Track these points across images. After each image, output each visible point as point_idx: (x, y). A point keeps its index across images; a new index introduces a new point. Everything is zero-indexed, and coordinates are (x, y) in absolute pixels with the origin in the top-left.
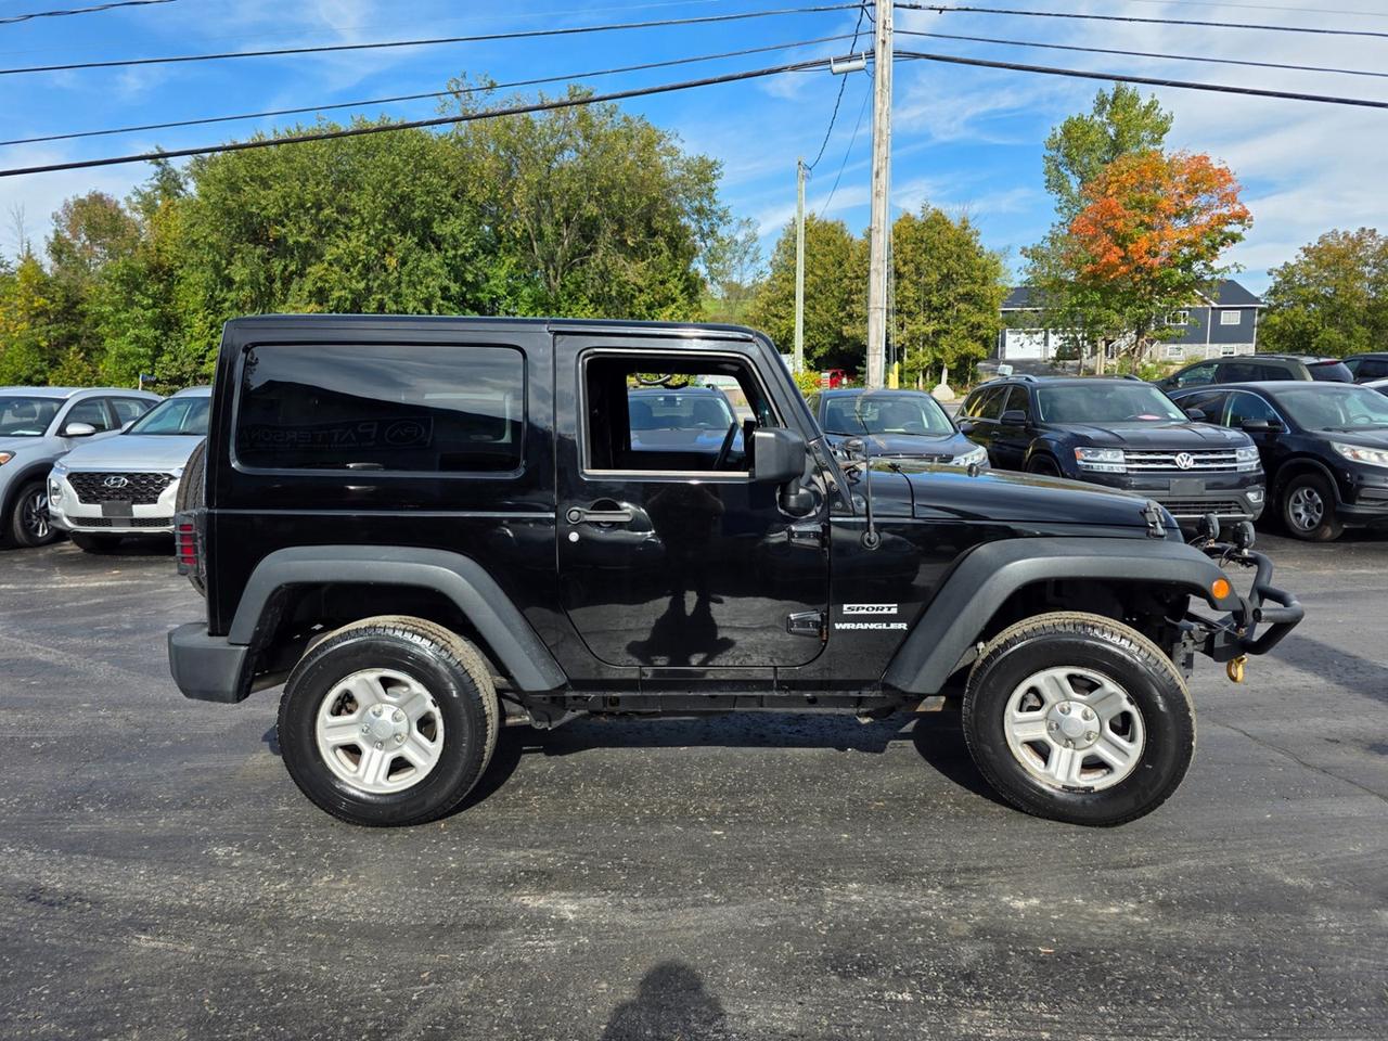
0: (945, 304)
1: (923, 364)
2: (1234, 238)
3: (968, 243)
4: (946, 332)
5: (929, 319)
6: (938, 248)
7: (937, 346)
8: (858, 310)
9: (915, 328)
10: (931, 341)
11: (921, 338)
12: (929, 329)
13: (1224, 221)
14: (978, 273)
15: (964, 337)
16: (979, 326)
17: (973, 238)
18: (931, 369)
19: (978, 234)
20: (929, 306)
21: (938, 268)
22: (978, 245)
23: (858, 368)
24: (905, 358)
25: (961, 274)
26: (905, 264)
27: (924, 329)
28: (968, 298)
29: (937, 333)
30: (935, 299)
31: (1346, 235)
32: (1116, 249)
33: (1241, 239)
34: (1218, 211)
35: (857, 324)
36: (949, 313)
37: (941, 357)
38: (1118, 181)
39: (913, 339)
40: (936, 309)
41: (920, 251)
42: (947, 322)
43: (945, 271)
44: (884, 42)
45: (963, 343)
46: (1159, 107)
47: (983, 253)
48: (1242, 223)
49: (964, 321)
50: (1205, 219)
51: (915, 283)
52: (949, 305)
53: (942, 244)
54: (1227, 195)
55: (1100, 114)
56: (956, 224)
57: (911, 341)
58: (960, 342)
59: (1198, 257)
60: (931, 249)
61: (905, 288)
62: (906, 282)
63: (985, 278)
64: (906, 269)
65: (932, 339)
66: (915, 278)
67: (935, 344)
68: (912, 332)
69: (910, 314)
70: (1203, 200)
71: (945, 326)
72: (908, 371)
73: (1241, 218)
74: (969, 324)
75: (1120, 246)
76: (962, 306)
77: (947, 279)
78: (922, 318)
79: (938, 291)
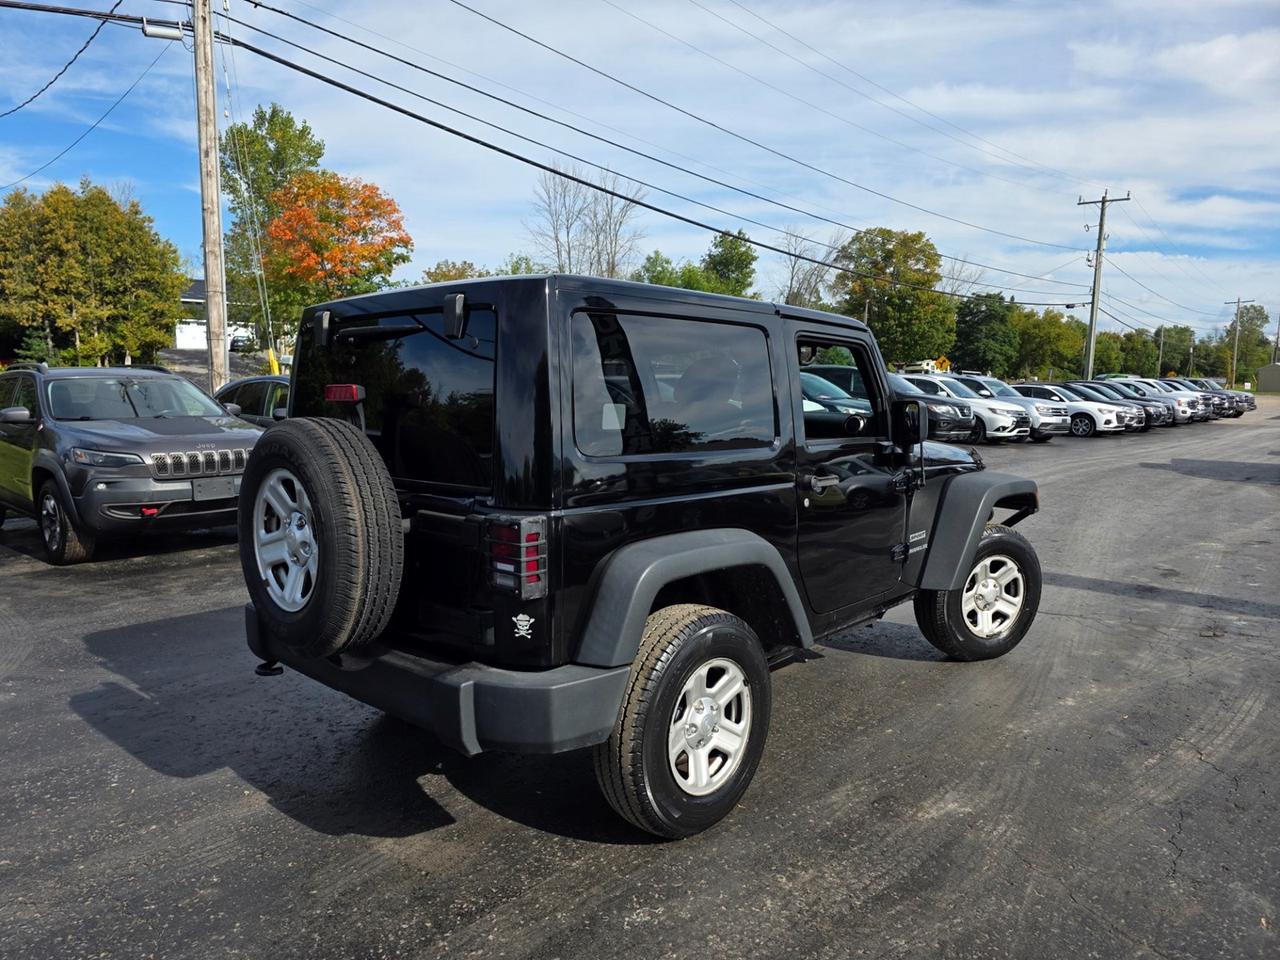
0: (121, 289)
1: (101, 350)
2: (404, 259)
3: (141, 229)
4: (125, 318)
5: (102, 302)
6: (107, 229)
7: (115, 331)
8: (12, 286)
9: (88, 311)
10: (109, 325)
11: (95, 323)
12: (106, 312)
13: (392, 242)
14: (156, 261)
15: (146, 325)
16: (162, 314)
17: (146, 224)
18: (110, 356)
19: (150, 221)
20: (101, 289)
21: (109, 250)
22: (152, 232)
23: (16, 351)
24: (78, 343)
25: (137, 260)
26: (68, 241)
27: (99, 313)
28: (146, 284)
29: (113, 319)
30: (108, 282)
31: (454, 264)
32: (314, 255)
33: (409, 260)
34: (389, 234)
35: (12, 302)
36: (127, 298)
37: (122, 343)
38: (305, 194)
39: (84, 323)
40: (109, 293)
41: (85, 230)
42: (125, 307)
43: (119, 254)
44: (204, 19)
45: (147, 330)
46: (312, 133)
47: (158, 240)
48: (406, 247)
49: (145, 308)
50: (378, 239)
51: (83, 263)
52: (126, 289)
53: (111, 225)
54: (394, 221)
55: (260, 128)
56: (125, 208)
57: (82, 325)
58: (143, 329)
59: (378, 270)
60: (97, 229)
61: (72, 268)
62: (72, 261)
63: (165, 266)
64: (69, 246)
65: (107, 324)
66: (82, 258)
67: (111, 330)
68: (84, 315)
69: (78, 296)
70: (374, 223)
71: (123, 312)
72: (83, 357)
73: (405, 242)
74: (151, 312)
75: (317, 252)
76: (142, 292)
77: (120, 263)
78: (93, 302)
79: (111, 274)
